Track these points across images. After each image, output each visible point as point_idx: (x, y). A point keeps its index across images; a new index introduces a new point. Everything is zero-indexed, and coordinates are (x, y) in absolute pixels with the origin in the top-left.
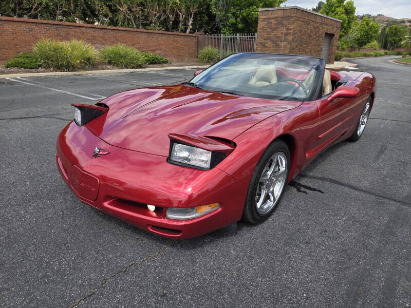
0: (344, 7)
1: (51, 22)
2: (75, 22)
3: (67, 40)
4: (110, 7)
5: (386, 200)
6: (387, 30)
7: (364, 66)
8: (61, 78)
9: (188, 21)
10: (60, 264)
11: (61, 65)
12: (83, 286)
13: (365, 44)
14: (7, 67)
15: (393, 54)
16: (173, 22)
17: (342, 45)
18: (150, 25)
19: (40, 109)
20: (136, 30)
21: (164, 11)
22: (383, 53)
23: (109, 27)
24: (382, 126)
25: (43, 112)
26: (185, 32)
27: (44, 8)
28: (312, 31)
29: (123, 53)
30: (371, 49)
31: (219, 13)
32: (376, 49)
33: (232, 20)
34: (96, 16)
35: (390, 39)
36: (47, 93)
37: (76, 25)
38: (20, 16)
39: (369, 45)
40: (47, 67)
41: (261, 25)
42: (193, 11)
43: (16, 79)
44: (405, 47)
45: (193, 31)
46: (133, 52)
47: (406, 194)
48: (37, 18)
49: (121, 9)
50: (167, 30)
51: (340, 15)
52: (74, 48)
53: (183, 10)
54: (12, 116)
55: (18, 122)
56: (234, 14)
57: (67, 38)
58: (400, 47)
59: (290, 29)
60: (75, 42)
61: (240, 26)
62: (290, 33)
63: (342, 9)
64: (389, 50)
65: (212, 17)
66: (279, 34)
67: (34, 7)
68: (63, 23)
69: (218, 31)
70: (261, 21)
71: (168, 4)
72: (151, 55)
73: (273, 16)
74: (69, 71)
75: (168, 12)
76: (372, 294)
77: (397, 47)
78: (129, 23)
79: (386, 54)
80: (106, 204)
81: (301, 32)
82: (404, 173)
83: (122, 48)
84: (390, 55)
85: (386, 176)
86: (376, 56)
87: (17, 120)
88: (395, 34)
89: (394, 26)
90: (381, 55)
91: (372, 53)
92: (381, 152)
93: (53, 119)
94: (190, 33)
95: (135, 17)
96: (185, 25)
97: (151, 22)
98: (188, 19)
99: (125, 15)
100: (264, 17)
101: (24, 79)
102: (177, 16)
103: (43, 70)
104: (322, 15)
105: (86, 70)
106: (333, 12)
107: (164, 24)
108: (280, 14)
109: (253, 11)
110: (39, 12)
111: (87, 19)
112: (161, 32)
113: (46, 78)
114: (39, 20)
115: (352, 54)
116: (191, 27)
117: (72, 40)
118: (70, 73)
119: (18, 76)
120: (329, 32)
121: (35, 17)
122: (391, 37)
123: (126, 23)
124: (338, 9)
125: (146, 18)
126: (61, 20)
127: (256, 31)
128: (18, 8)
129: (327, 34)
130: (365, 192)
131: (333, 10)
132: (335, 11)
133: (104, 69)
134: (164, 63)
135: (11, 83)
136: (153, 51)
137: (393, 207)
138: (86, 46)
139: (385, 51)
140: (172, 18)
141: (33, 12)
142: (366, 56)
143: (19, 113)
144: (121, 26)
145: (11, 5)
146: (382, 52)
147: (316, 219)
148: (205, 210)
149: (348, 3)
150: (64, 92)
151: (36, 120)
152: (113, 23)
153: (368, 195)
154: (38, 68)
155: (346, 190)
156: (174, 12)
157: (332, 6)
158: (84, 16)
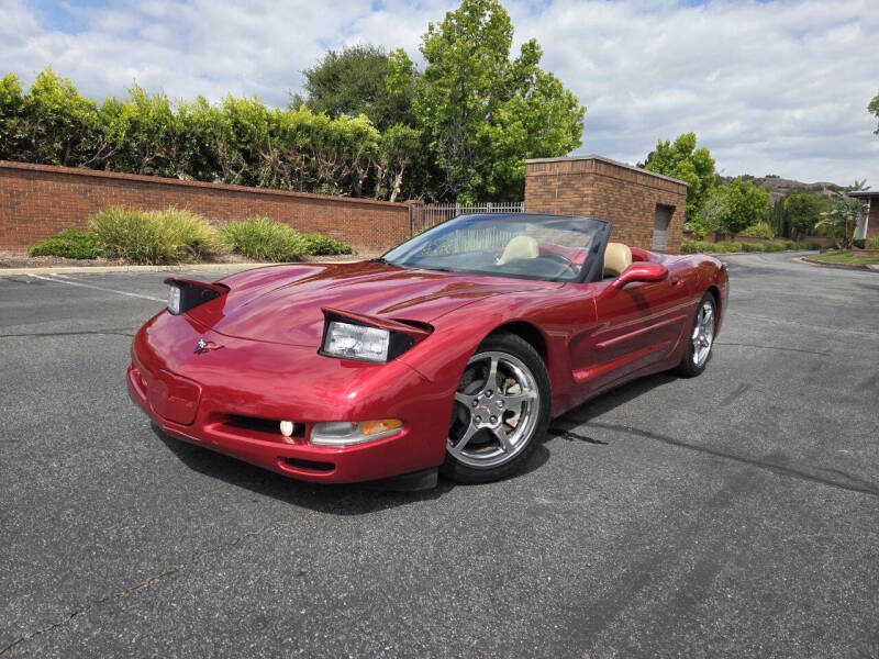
0: (691, 159)
1: (130, 176)
2: (177, 177)
3: (157, 208)
4: (245, 153)
5: (727, 460)
6: (786, 203)
7: (738, 266)
8: (140, 277)
9: (394, 180)
10: (119, 531)
11: (142, 254)
12: (159, 560)
13: (744, 227)
14: (34, 255)
15: (803, 248)
16: (365, 181)
17: (698, 228)
18: (319, 186)
19: (93, 322)
20: (292, 193)
21: (349, 163)
22: (782, 246)
23: (240, 188)
24: (751, 356)
25: (101, 325)
26: (388, 199)
27: (121, 151)
28: (628, 200)
29: (264, 234)
30: (758, 237)
31: (452, 167)
32: (767, 238)
33: (478, 180)
34: (218, 168)
35: (794, 219)
36: (110, 298)
37: (179, 182)
38: (71, 164)
39: (750, 231)
40: (113, 257)
41: (530, 187)
42: (403, 163)
43: (48, 275)
44: (825, 235)
45: (403, 196)
46: (283, 231)
47: (769, 452)
48: (103, 169)
49: (267, 157)
50: (354, 195)
51: (684, 174)
52: (168, 223)
53: (385, 162)
54: (39, 331)
55: (52, 340)
56: (479, 169)
57: (157, 205)
58: (816, 234)
59: (586, 195)
60: (172, 212)
61: (492, 190)
62: (586, 202)
63: (687, 164)
64: (795, 240)
65: (439, 175)
66: (567, 205)
67: (100, 150)
68: (153, 179)
69: (452, 198)
70: (532, 181)
71: (356, 150)
72: (319, 238)
73: (552, 173)
74: (154, 264)
75: (354, 164)
76: (669, 580)
77: (809, 234)
78: (280, 181)
79: (789, 247)
80: (209, 429)
81: (607, 199)
82: (774, 425)
83: (263, 225)
84: (797, 249)
85: (737, 427)
86: (768, 250)
87: (48, 337)
88: (804, 211)
89: (799, 196)
90: (778, 250)
91: (760, 245)
92: (738, 393)
93: (118, 336)
94: (396, 200)
95: (293, 171)
96: (388, 186)
97: (322, 181)
98: (394, 176)
99: (273, 168)
100: (538, 173)
101: (64, 277)
102: (373, 172)
103: (105, 260)
104: (652, 173)
105: (190, 263)
106: (671, 168)
107: (347, 184)
108: (566, 168)
109: (513, 164)
110: (109, 158)
111: (200, 173)
112: (340, 197)
113: (109, 277)
114: (107, 173)
115: (720, 245)
116: (398, 190)
117: (167, 209)
118: (155, 268)
119: (54, 271)
120: (663, 203)
121: (101, 166)
122: (796, 216)
123: (274, 182)
124: (681, 164)
125: (314, 173)
126: (151, 174)
127: (522, 199)
128: (69, 151)
129: (659, 206)
130: (692, 447)
131: (671, 164)
132: (675, 166)
133: (223, 262)
134: (343, 253)
135: (37, 282)
136: (324, 232)
137: (738, 469)
138: (194, 219)
139: (788, 242)
140: (363, 174)
141: (96, 158)
142: (747, 250)
143: (53, 326)
144: (265, 186)
145: (55, 145)
146: (780, 243)
147: (593, 480)
148: (378, 431)
149: (699, 153)
150: (141, 296)
151: (85, 338)
152: (249, 180)
153: (696, 453)
154: (95, 258)
155: (658, 444)
156: (366, 164)
157: (669, 158)
158: (195, 168)
